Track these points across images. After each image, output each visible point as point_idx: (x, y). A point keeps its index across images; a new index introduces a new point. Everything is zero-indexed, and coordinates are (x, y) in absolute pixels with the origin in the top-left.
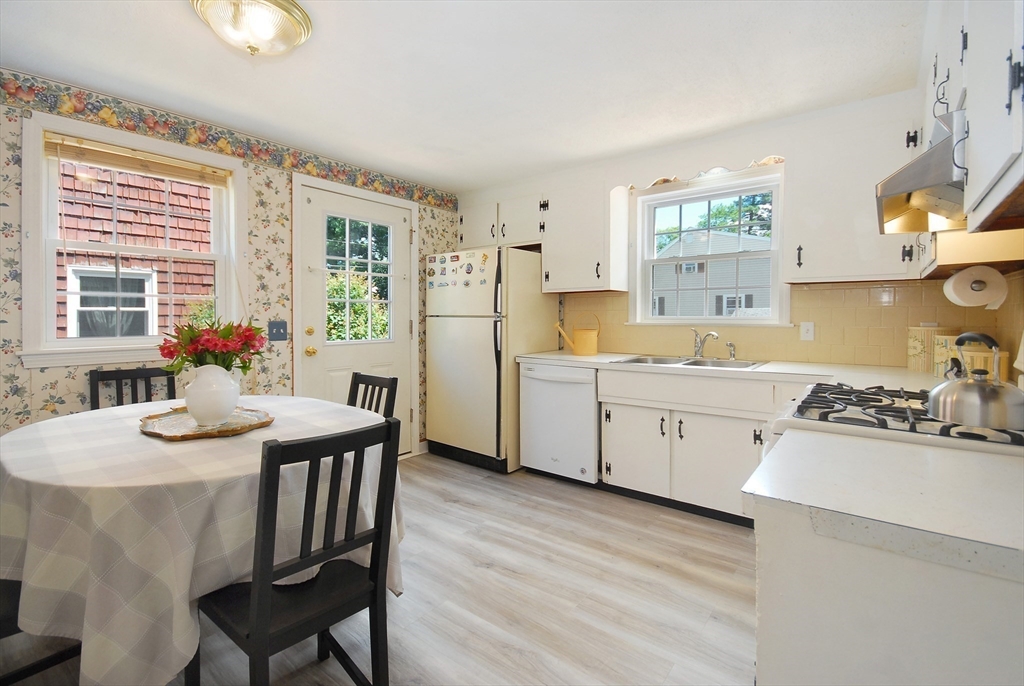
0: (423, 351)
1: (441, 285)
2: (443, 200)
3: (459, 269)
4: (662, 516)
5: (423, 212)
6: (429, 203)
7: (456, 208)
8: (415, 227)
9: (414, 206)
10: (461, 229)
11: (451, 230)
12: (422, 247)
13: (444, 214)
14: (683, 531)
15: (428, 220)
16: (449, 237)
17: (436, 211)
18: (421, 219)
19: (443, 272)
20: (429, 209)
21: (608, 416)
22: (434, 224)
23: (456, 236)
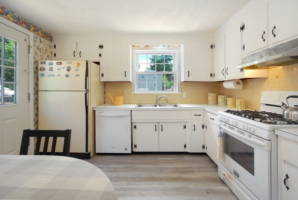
0: (37, 109)
1: (49, 76)
2: (45, 35)
3: (62, 69)
4: (159, 159)
5: (36, 39)
6: (39, 35)
7: (51, 40)
8: (32, 45)
9: (32, 34)
10: (55, 51)
11: (49, 50)
12: (35, 56)
13: (46, 42)
14: (169, 162)
15: (38, 43)
16: (48, 53)
17: (42, 39)
18: (35, 41)
19: (51, 69)
20: (38, 37)
21: (135, 127)
22: (41, 46)
23: (52, 54)
